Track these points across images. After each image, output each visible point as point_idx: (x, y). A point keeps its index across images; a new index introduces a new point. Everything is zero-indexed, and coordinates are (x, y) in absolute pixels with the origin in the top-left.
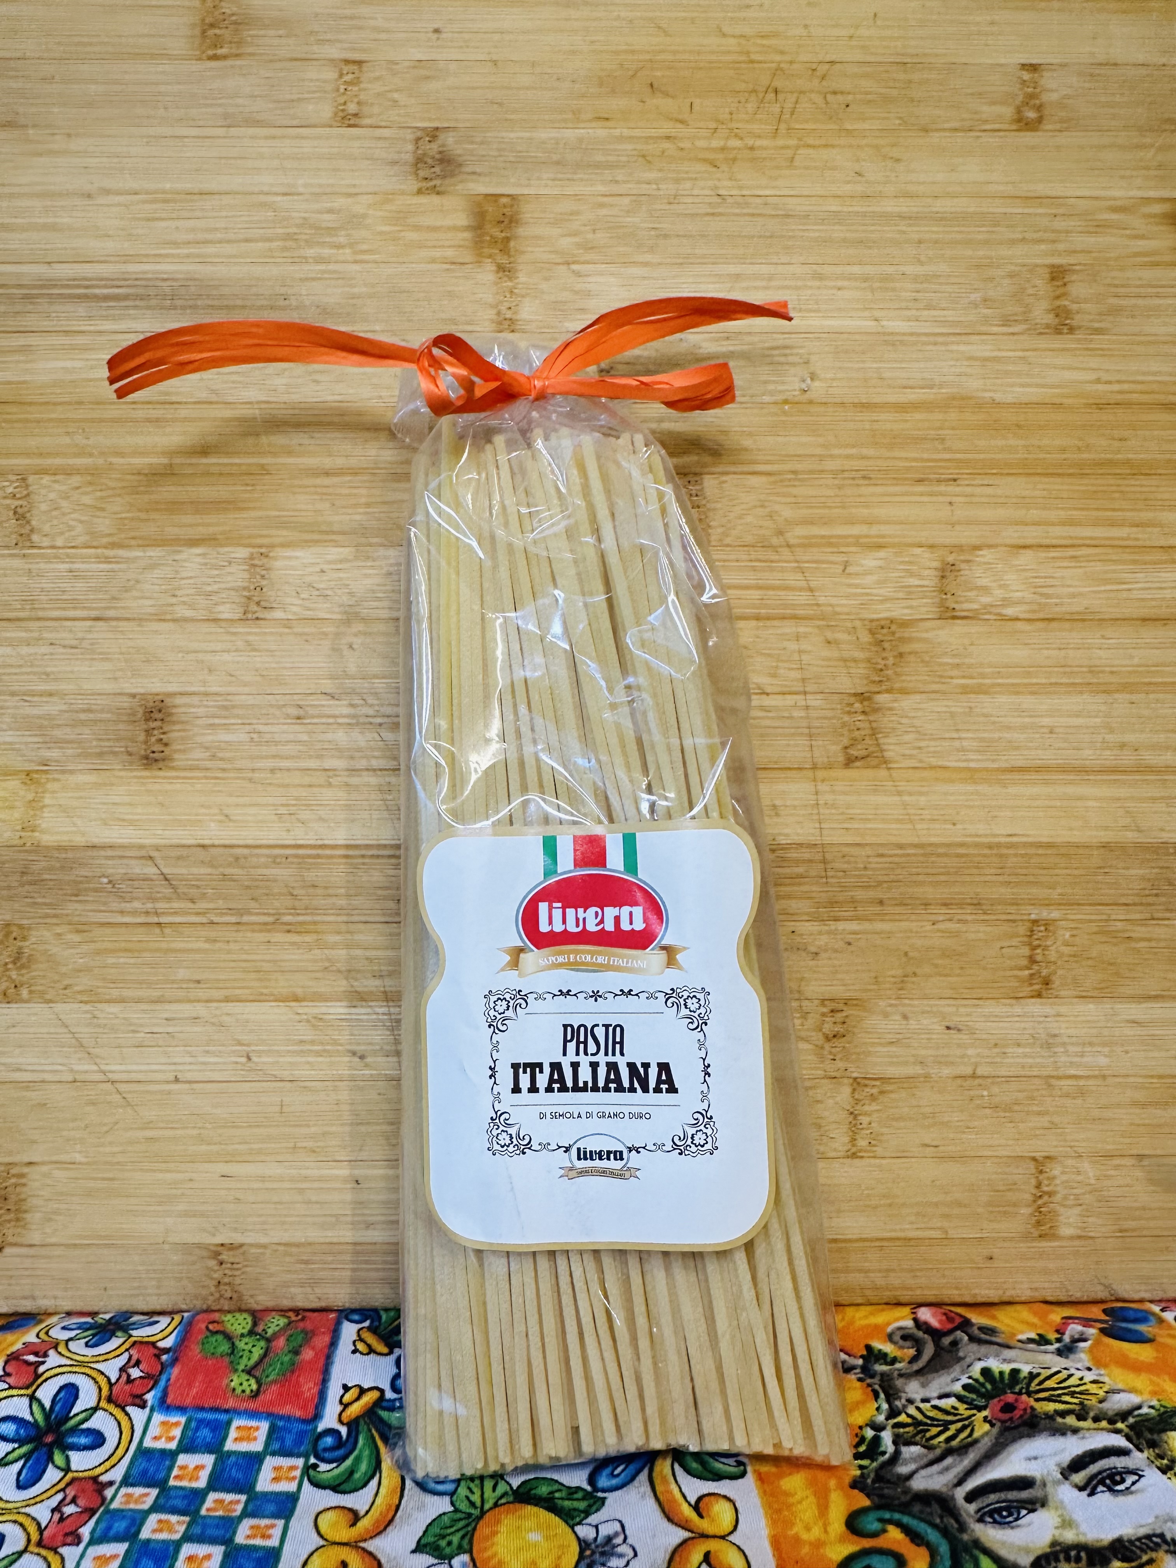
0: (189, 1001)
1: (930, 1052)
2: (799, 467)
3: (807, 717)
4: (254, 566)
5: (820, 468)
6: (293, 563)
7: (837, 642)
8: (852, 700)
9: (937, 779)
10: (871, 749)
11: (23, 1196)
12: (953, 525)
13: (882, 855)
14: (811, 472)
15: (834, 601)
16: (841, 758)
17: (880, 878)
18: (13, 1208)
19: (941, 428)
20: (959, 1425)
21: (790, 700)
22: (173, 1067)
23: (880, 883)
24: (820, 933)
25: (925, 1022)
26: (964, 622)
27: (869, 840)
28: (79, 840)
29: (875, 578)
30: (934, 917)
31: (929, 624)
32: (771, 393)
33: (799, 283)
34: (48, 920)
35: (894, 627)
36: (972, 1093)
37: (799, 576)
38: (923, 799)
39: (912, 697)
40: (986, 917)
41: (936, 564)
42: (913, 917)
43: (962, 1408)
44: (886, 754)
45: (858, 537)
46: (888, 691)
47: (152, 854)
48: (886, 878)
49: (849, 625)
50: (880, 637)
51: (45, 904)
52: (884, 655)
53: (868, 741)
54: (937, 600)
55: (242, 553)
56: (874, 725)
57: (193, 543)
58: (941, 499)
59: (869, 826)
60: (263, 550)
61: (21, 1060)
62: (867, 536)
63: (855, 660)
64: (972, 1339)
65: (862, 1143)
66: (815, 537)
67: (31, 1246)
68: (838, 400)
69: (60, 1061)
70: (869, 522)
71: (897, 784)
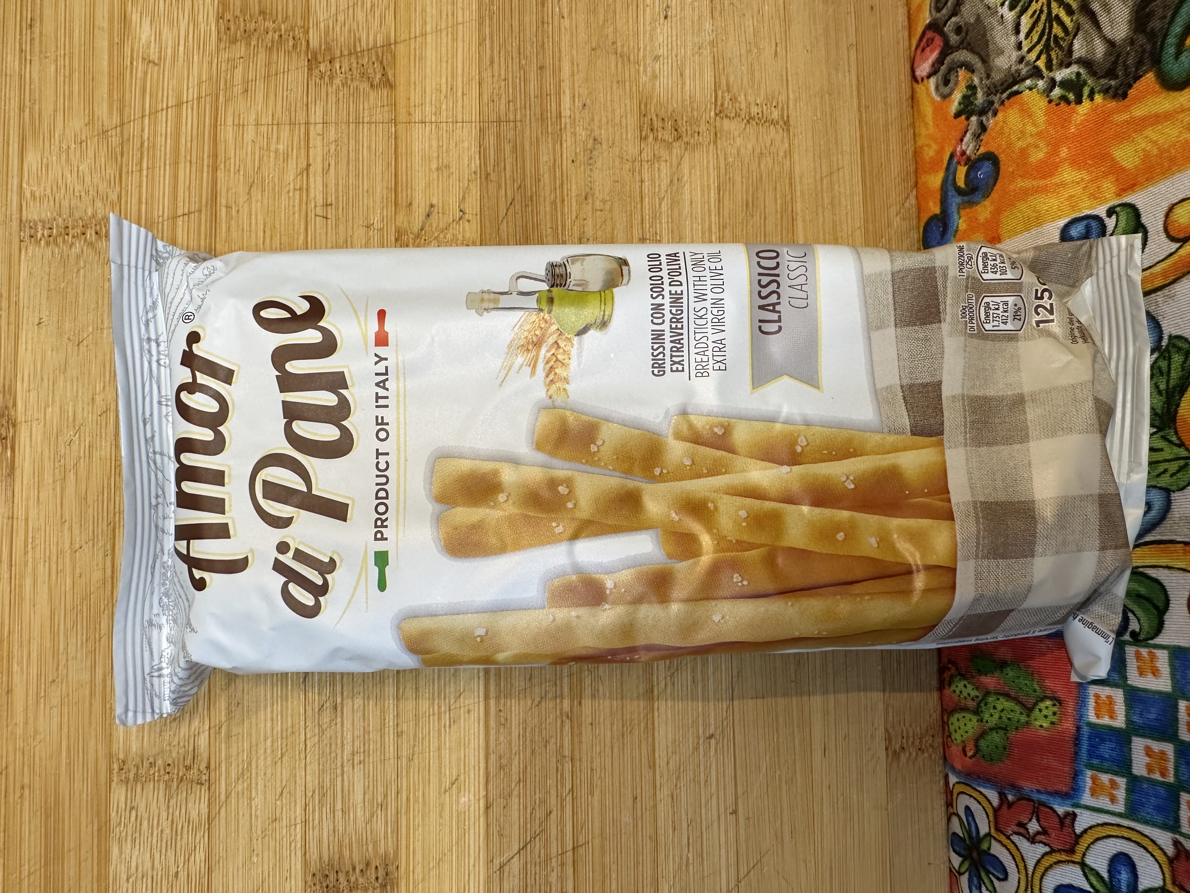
0: (655, 806)
1: (689, 37)
3: (336, 124)
13: (492, 62)
15: (194, 80)
17: (516, 67)
21: (316, 142)
22: (722, 818)
23: (522, 67)
24: (574, 134)
25: (661, 39)
27: (475, 73)
29: (165, 30)
30: (556, 18)
37: (162, 116)
56: (346, 53)
59: (460, 72)
64: (954, 13)
65: (775, 115)
66: (110, 93)
71: (413, 36)
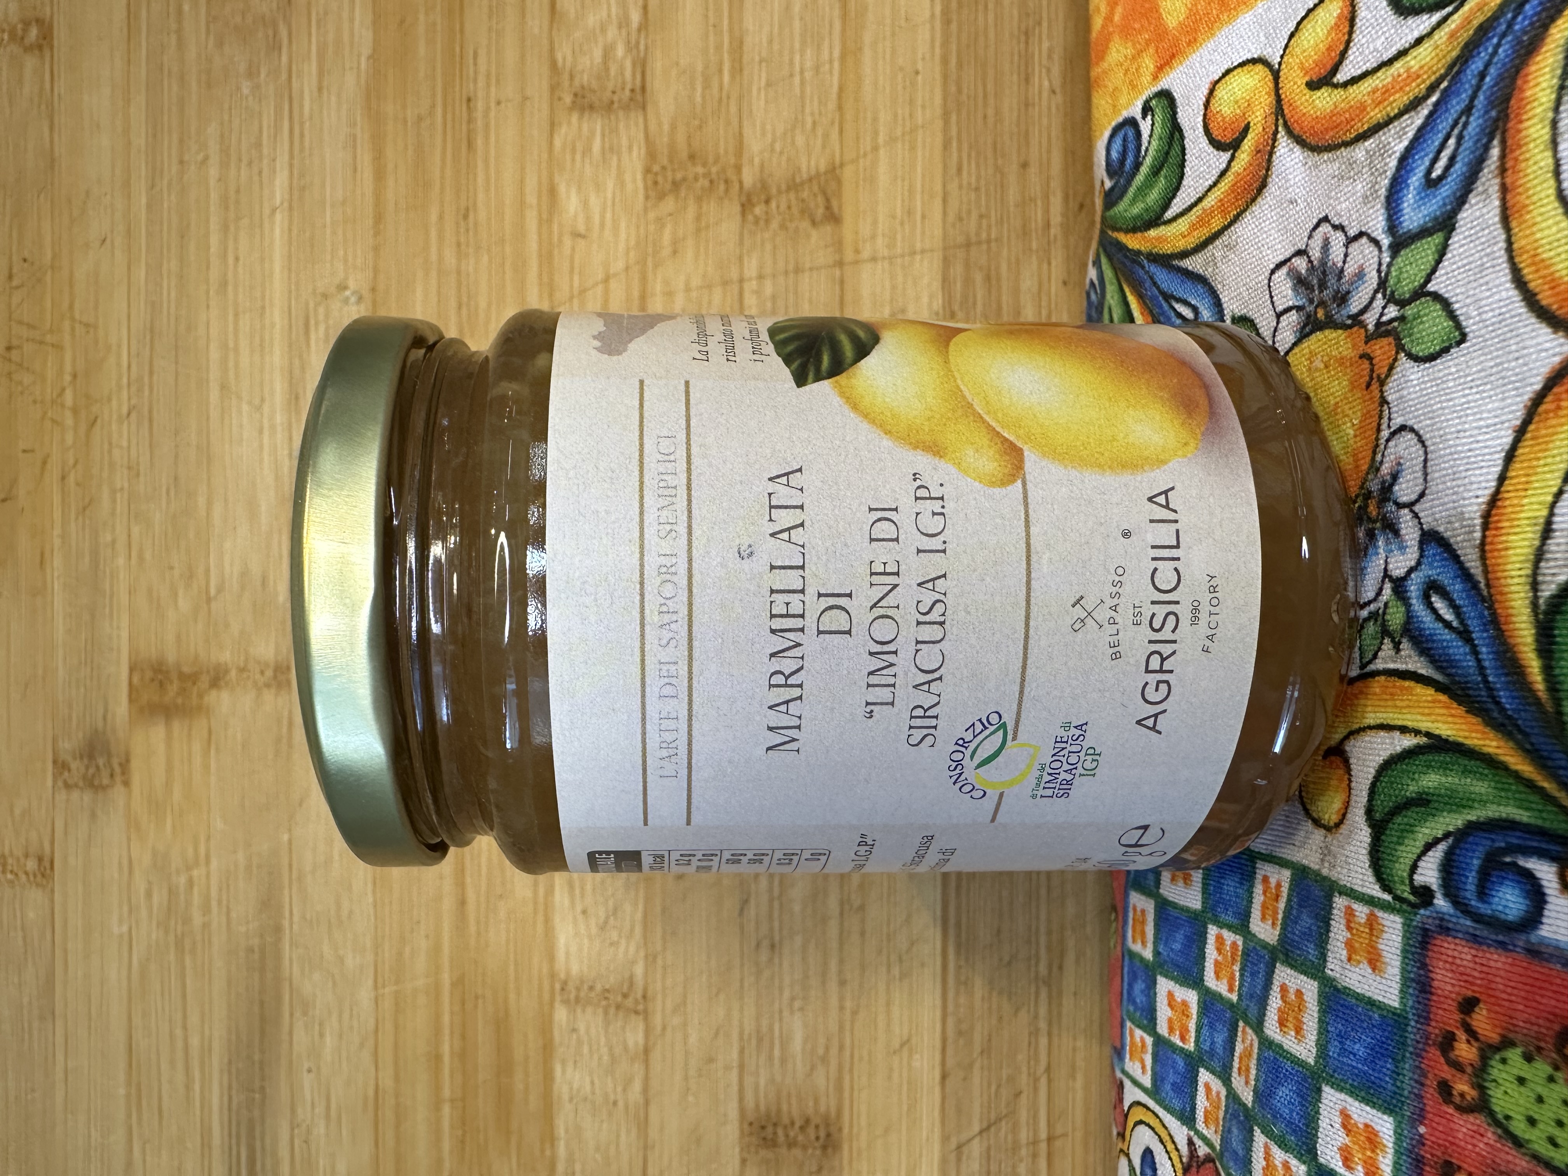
4: (577, 1000)
5: (454, 275)
6: (573, 949)
8: (750, 218)
10: (815, 189)
12: (525, 98)
19: (405, 121)
26: (648, 78)
31: (652, 122)
38: (883, 117)
39: (746, 142)
41: (575, 118)
42: (1044, 120)
45: (540, 221)
47: (953, 1146)
48: (991, 161)
49: (652, 228)
52: (691, 176)
54: (621, 114)
55: (561, 1014)
57: (548, 1077)
58: (492, 114)
60: (558, 986)
62: (540, 209)
68: (371, 254)
70: (522, 204)
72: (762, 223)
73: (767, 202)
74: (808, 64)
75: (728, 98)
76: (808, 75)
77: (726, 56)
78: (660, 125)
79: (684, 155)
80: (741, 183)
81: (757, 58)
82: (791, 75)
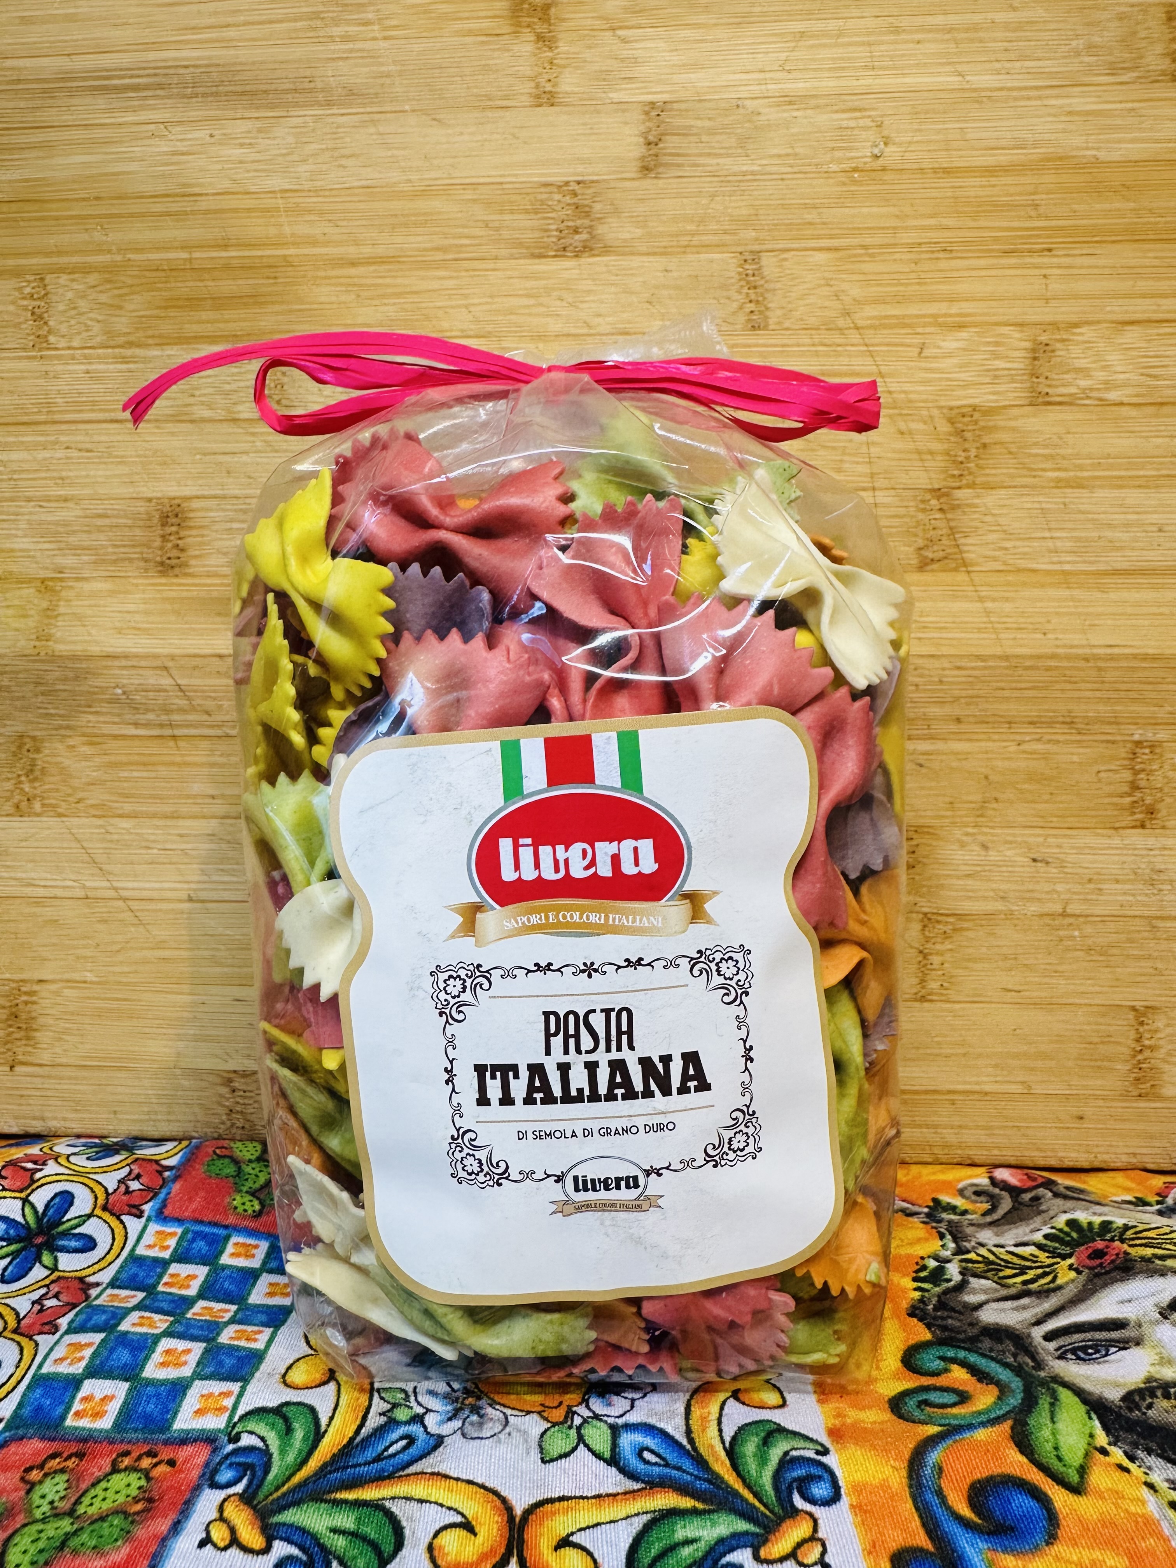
0: (204, 817)
1: (1014, 887)
2: (868, 241)
5: (892, 241)
7: (910, 433)
8: (928, 496)
9: (1024, 584)
10: (949, 551)
11: (34, 1014)
12: (1048, 301)
13: (958, 668)
14: (881, 246)
15: (907, 387)
16: (915, 562)
17: (958, 693)
18: (24, 1026)
20: (1040, 1271)
22: (186, 886)
23: (957, 699)
25: (1008, 853)
26: (1057, 407)
27: (945, 651)
28: (95, 650)
29: (955, 361)
30: (1018, 737)
31: (1016, 411)
32: (839, 161)
33: (872, 38)
34: (63, 732)
35: (977, 415)
36: (1062, 933)
37: (869, 361)
38: (1008, 607)
39: (994, 492)
40: (1078, 738)
41: (1026, 344)
42: (996, 737)
43: (1043, 1256)
44: (965, 555)
45: (934, 316)
46: (968, 486)
47: (170, 664)
48: (964, 694)
49: (925, 413)
50: (960, 425)
51: (60, 716)
52: (966, 446)
53: (945, 541)
54: (1027, 385)
56: (952, 524)
58: (1033, 271)
59: (946, 635)
61: (33, 875)
62: (945, 315)
63: (931, 453)
64: (1056, 1195)
65: (934, 985)
66: (886, 317)
67: (41, 1065)
68: (915, 166)
69: (73, 877)
70: (952, 299)
71: (979, 588)
72: (922, 506)
73: (941, 509)
74: (1059, 544)
75: (1035, 477)
76: (1050, 544)
77: (1072, 474)
78: (1016, 418)
79: (986, 439)
80: (959, 488)
81: (1067, 500)
82: (1050, 529)
